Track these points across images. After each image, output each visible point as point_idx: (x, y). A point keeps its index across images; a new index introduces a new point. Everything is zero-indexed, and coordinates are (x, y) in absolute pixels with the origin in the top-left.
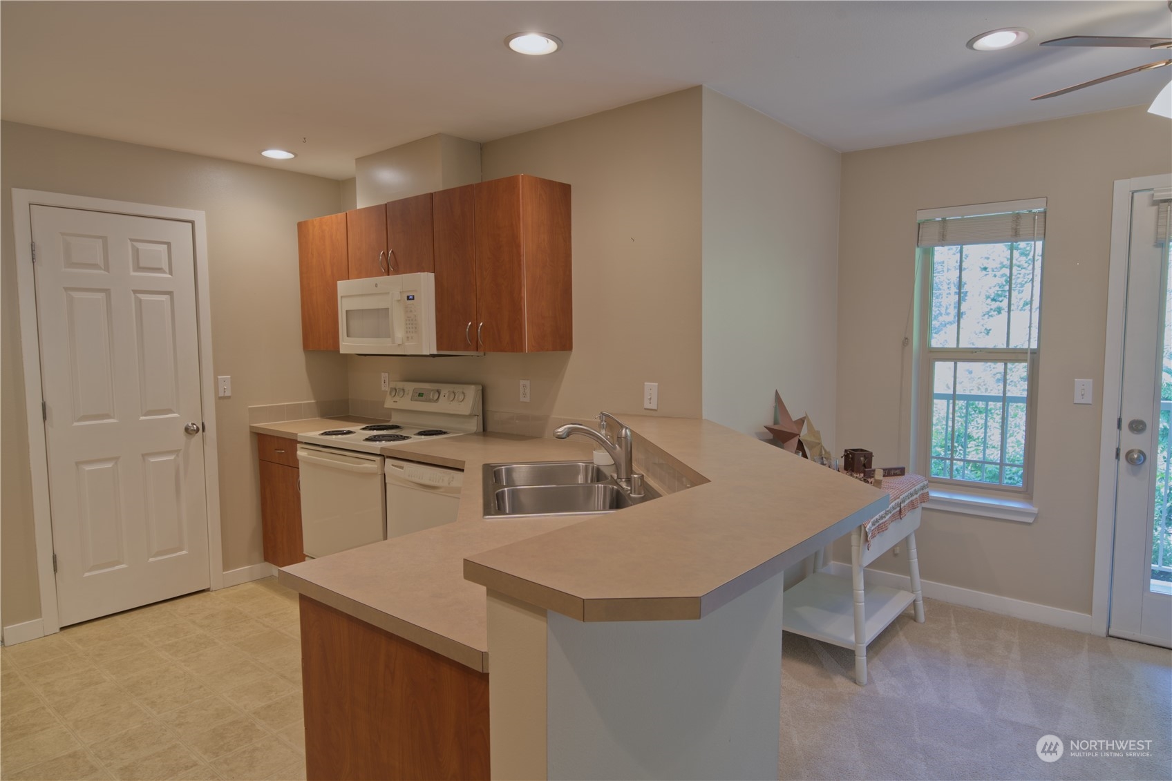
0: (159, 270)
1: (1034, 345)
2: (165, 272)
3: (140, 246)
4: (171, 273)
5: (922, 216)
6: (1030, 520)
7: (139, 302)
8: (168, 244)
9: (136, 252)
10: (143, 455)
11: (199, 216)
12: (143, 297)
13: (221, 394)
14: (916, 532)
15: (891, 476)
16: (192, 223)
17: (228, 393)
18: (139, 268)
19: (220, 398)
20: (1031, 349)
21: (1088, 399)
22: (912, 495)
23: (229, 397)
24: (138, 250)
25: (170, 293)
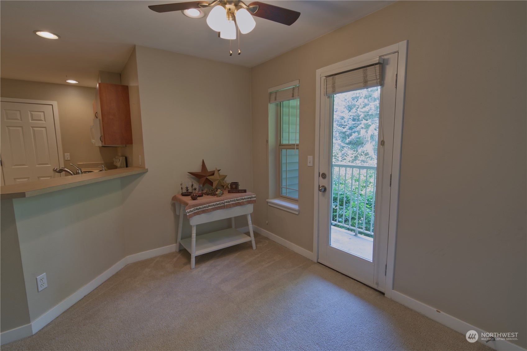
0: (41, 120)
1: (298, 142)
2: (43, 121)
3: (33, 113)
4: (45, 121)
5: (270, 90)
6: (297, 213)
7: (34, 130)
8: (44, 112)
9: (32, 115)
10: (38, 177)
11: (55, 103)
12: (35, 129)
13: (66, 159)
14: (251, 214)
15: (240, 193)
16: (52, 105)
17: (69, 159)
18: (33, 120)
19: (66, 160)
20: (296, 144)
21: (311, 165)
22: (243, 199)
23: (70, 160)
24: (32, 114)
25: (45, 127)
